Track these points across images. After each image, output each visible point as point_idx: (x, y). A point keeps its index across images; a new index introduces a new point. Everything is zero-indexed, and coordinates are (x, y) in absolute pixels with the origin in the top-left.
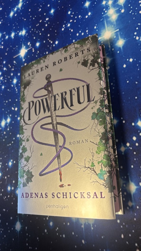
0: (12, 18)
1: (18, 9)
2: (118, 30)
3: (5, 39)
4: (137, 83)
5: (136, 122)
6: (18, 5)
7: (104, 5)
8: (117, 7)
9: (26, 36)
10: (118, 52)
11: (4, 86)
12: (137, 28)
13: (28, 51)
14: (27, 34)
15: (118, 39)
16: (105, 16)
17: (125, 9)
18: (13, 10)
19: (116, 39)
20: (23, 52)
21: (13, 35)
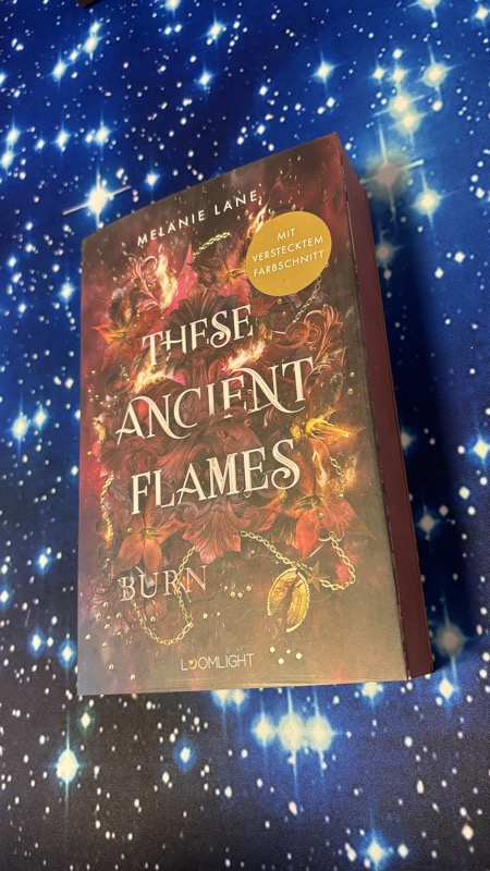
0: (59, 84)
1: (83, 56)
2: (421, 162)
3: (33, 150)
4: (475, 327)
5: (469, 444)
6: (83, 42)
7: (380, 82)
8: (419, 94)
9: (111, 147)
10: (420, 229)
11: (26, 304)
12: (481, 164)
13: (116, 196)
14: (114, 143)
15: (421, 190)
16: (381, 116)
17: (444, 102)
18: (65, 58)
19: (413, 191)
20: (98, 199)
21: (62, 139)
